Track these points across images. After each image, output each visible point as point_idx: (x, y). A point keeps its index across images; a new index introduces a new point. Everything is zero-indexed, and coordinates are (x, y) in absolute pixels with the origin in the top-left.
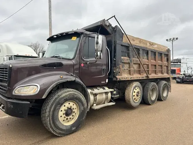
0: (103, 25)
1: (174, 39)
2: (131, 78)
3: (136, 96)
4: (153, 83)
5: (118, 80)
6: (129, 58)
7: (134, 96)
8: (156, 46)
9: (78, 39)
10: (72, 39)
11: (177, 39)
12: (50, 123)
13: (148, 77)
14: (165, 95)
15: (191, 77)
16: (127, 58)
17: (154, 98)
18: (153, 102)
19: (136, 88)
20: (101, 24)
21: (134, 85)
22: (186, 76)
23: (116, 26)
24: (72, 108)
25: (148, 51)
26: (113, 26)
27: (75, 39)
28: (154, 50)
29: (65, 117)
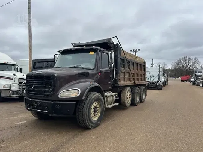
0: (109, 42)
1: (136, 50)
2: (126, 84)
3: (129, 98)
4: (137, 88)
5: (119, 85)
6: (124, 68)
7: (127, 98)
8: (138, 59)
9: (96, 53)
10: (90, 53)
11: (139, 50)
12: (87, 118)
13: (135, 83)
14: (144, 97)
15: (154, 83)
16: (123, 68)
17: (138, 100)
18: (138, 103)
19: (128, 92)
20: (108, 41)
21: (127, 90)
22: (150, 83)
23: (117, 44)
24: (97, 107)
25: (134, 63)
26: (115, 43)
27: (93, 54)
28: (137, 62)
29: (93, 114)
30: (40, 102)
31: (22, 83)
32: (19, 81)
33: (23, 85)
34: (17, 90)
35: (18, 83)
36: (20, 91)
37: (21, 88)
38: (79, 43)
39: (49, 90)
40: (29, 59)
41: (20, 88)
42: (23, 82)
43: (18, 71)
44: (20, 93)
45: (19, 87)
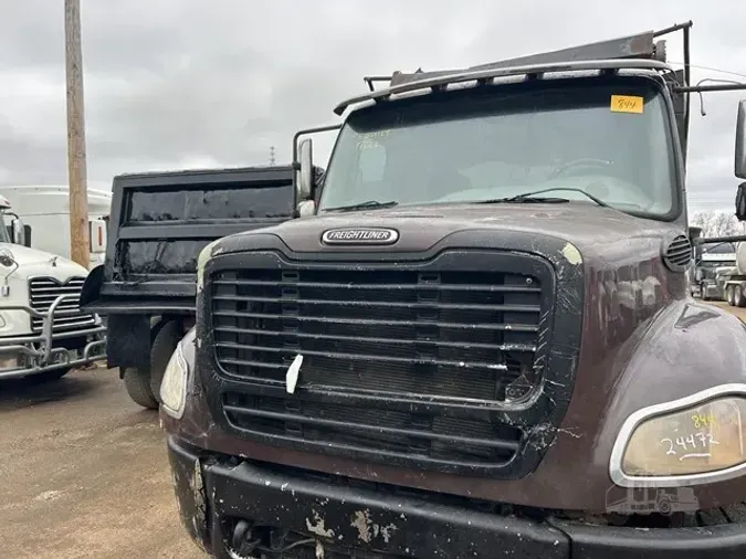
30: (380, 516)
31: (49, 305)
32: (32, 293)
33: (56, 316)
34: (22, 343)
35: (27, 305)
36: (37, 345)
37: (46, 327)
38: (420, 70)
39: (494, 404)
40: (71, 184)
41: (39, 333)
42: (54, 298)
43: (13, 242)
44: (37, 358)
45: (33, 325)
